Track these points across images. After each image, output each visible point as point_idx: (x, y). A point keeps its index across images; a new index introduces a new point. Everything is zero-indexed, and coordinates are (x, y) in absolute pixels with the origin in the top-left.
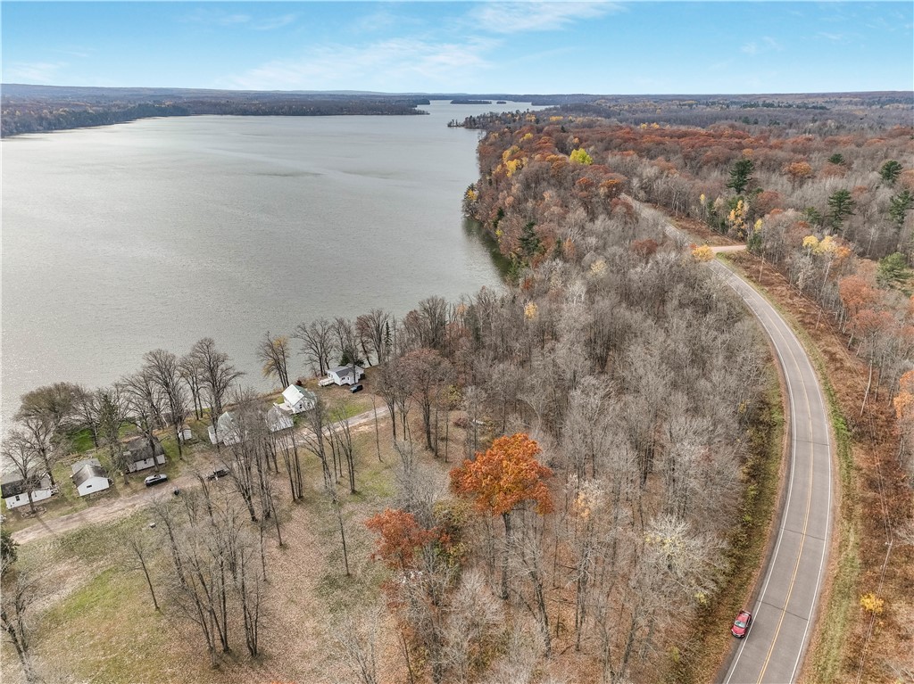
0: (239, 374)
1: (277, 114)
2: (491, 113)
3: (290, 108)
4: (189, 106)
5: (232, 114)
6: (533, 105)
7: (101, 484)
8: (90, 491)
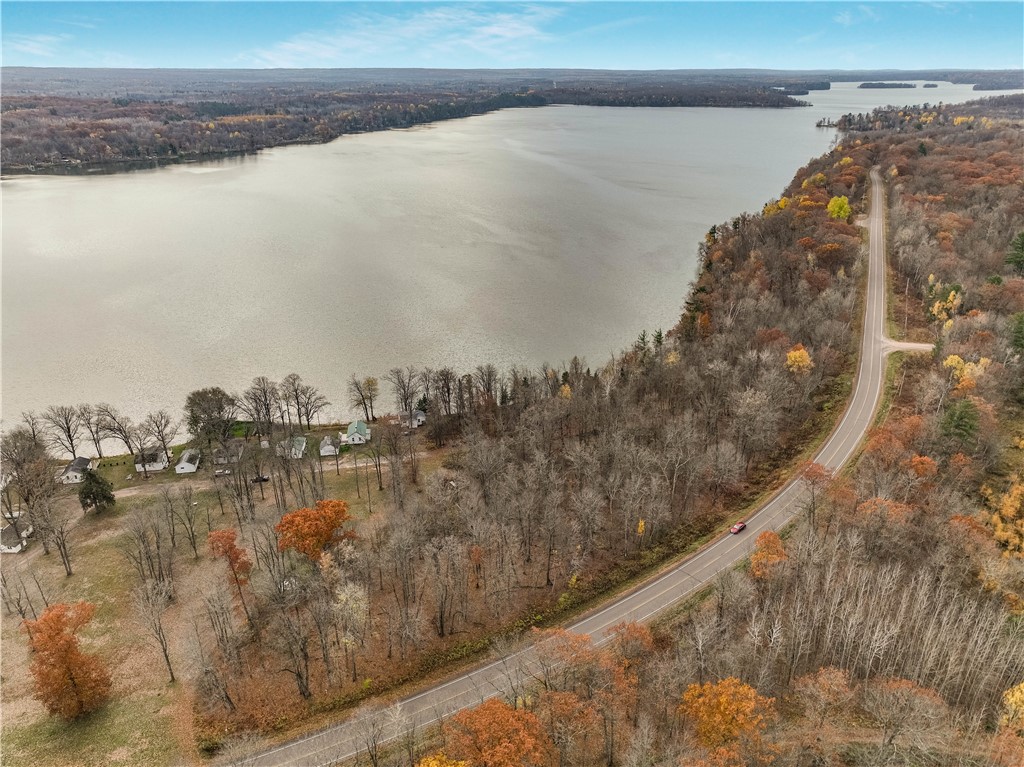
0: (327, 403)
1: (634, 105)
2: (889, 107)
3: (650, 97)
4: (550, 95)
5: (588, 104)
6: (975, 89)
7: (191, 468)
8: (182, 471)
